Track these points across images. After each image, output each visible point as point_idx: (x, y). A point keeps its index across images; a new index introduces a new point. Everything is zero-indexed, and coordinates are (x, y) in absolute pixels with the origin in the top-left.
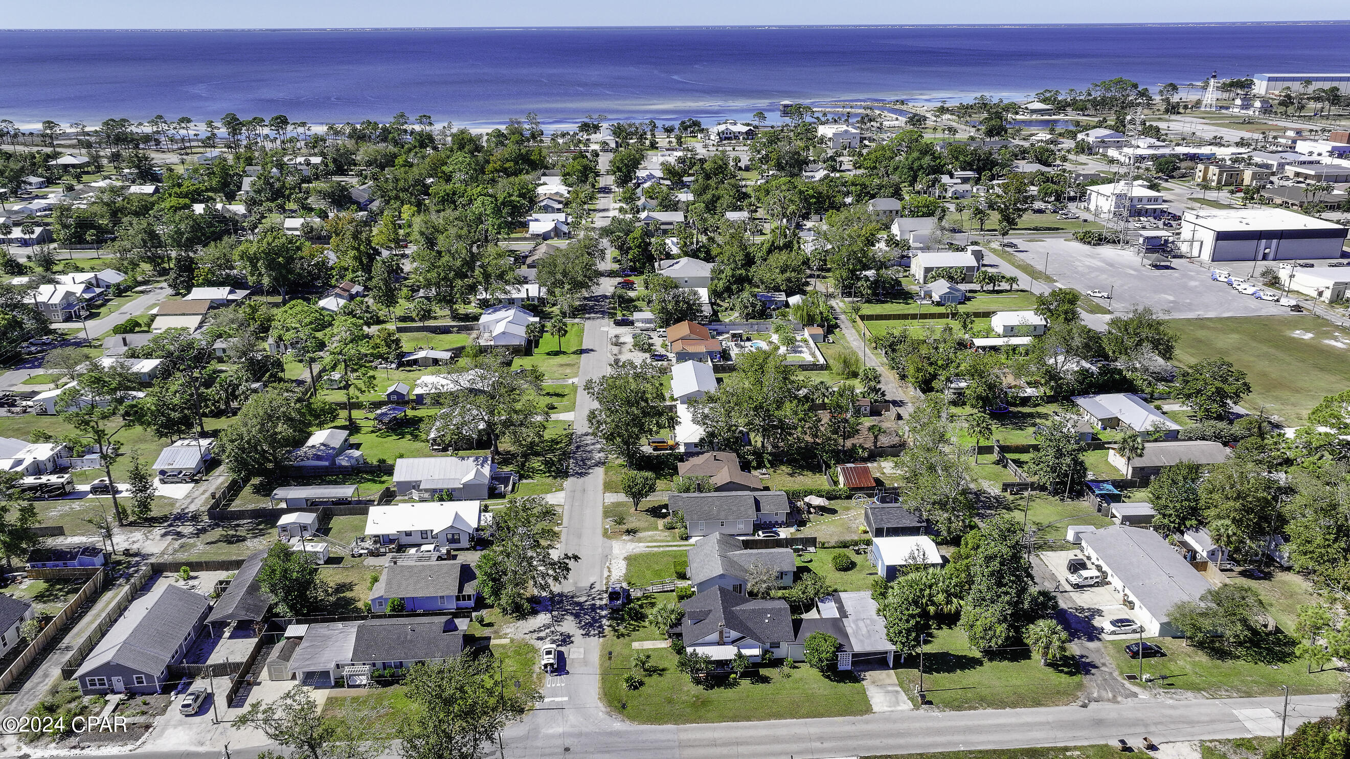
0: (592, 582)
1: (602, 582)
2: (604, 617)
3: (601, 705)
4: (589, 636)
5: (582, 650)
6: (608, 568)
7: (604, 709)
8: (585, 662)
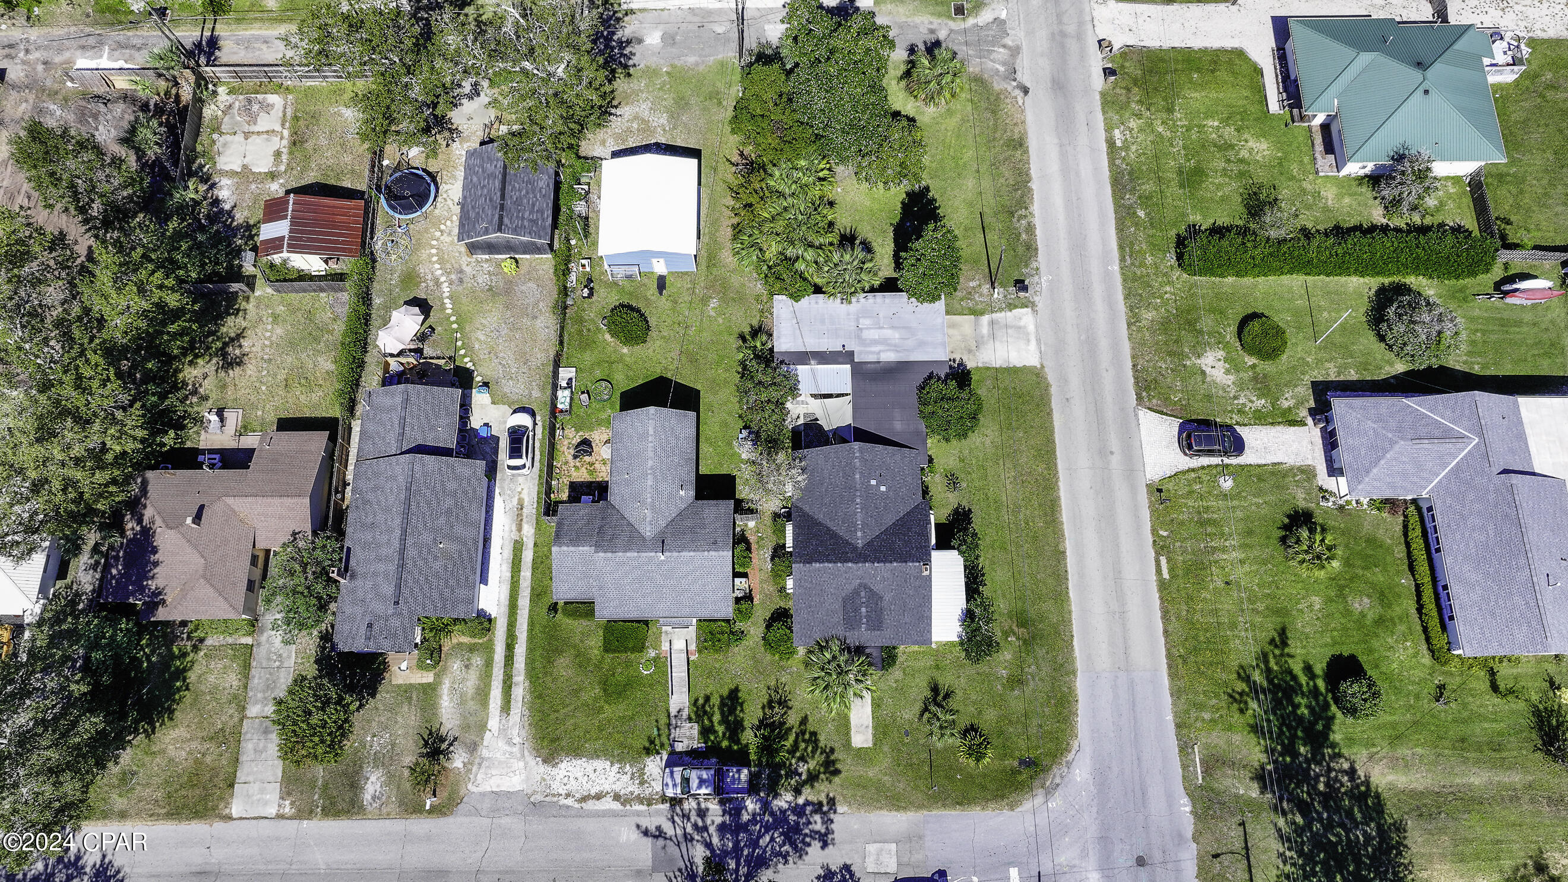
0: (635, 836)
1: (638, 814)
2: (766, 806)
3: (1027, 805)
4: (829, 831)
5: (872, 848)
6: (584, 799)
7: (1039, 800)
8: (910, 840)
